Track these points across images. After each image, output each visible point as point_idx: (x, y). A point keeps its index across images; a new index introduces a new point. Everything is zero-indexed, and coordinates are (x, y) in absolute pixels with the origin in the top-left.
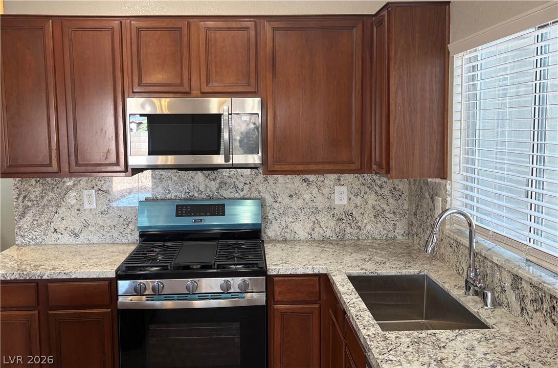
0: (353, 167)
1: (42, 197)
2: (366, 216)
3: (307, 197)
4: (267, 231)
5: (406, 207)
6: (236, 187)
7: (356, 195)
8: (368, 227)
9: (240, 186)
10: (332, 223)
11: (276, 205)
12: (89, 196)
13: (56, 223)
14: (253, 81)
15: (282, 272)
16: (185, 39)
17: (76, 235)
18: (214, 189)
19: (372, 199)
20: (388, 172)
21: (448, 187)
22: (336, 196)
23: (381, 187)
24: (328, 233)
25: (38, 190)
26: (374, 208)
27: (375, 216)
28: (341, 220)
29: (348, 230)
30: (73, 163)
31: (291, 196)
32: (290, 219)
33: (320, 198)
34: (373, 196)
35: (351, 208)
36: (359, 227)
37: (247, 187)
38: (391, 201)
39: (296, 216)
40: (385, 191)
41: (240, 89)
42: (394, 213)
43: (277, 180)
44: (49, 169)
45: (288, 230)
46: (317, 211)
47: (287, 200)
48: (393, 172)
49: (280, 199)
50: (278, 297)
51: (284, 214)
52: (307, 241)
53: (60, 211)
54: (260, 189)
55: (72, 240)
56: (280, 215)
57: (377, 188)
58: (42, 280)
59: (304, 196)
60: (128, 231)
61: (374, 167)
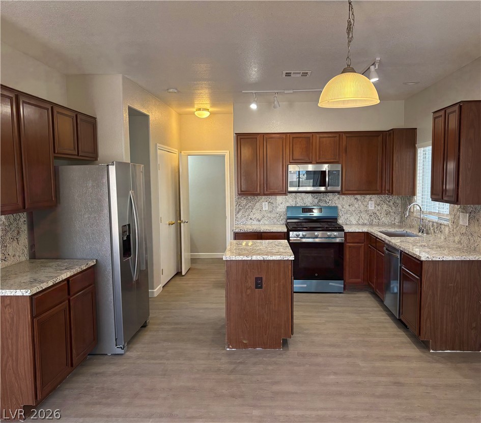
0: (377, 192)
1: (246, 205)
2: (382, 214)
3: (357, 206)
4: (339, 220)
5: (400, 210)
6: (326, 201)
7: (378, 205)
8: (383, 219)
9: (328, 201)
10: (367, 217)
11: (343, 209)
12: (265, 205)
13: (252, 216)
14: (337, 157)
15: (350, 231)
16: (311, 141)
17: (259, 221)
18: (316, 202)
19: (385, 207)
20: (392, 193)
21: (415, 199)
22: (369, 206)
23: (389, 202)
24: (366, 222)
25: (245, 202)
26: (386, 211)
27: (386, 214)
28: (371, 216)
29: (374, 220)
30: (265, 190)
31: (350, 205)
32: (349, 216)
33: (362, 206)
34: (386, 205)
35: (375, 211)
36: (379, 219)
37: (330, 201)
38: (393, 208)
39: (352, 214)
40: (391, 203)
41: (332, 161)
42: (395, 213)
43: (344, 198)
44: (256, 193)
45: (348, 220)
46: (361, 212)
47: (348, 207)
48: (394, 193)
49: (345, 207)
50: (348, 241)
51: (347, 213)
52: (356, 225)
53: (253, 211)
54: (336, 202)
55: (258, 223)
56: (345, 214)
57: (388, 202)
58: (260, 232)
59: (355, 206)
60: (281, 219)
61: (387, 192)
